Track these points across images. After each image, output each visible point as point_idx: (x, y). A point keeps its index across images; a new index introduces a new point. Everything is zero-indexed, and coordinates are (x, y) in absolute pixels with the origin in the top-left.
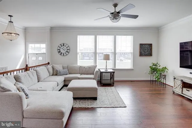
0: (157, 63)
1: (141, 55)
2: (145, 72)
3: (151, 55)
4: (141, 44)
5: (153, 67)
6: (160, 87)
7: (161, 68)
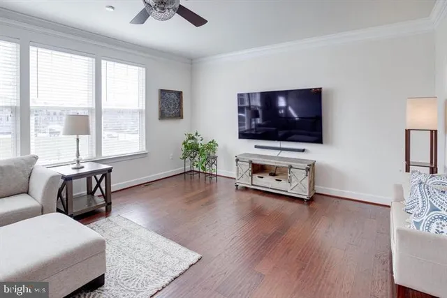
0: (197, 134)
1: (163, 116)
2: (172, 155)
3: (179, 116)
4: (162, 90)
5: (189, 142)
6: (208, 182)
7: (205, 142)
